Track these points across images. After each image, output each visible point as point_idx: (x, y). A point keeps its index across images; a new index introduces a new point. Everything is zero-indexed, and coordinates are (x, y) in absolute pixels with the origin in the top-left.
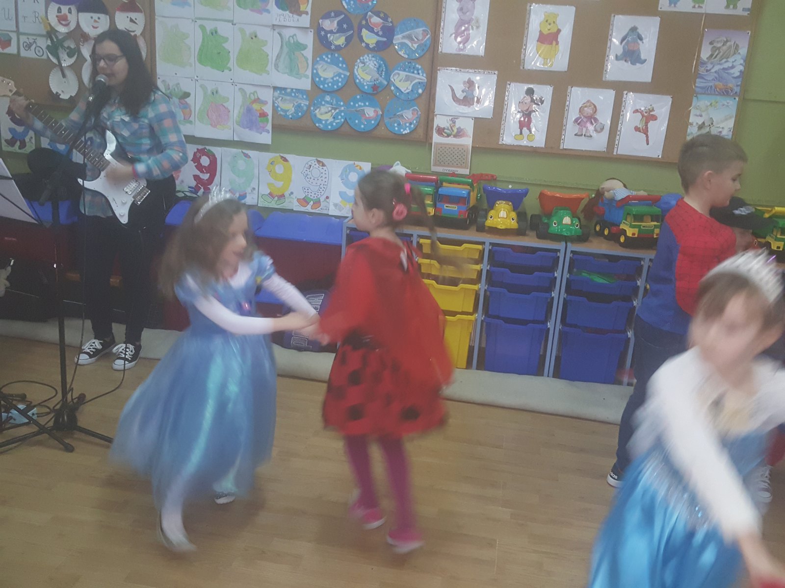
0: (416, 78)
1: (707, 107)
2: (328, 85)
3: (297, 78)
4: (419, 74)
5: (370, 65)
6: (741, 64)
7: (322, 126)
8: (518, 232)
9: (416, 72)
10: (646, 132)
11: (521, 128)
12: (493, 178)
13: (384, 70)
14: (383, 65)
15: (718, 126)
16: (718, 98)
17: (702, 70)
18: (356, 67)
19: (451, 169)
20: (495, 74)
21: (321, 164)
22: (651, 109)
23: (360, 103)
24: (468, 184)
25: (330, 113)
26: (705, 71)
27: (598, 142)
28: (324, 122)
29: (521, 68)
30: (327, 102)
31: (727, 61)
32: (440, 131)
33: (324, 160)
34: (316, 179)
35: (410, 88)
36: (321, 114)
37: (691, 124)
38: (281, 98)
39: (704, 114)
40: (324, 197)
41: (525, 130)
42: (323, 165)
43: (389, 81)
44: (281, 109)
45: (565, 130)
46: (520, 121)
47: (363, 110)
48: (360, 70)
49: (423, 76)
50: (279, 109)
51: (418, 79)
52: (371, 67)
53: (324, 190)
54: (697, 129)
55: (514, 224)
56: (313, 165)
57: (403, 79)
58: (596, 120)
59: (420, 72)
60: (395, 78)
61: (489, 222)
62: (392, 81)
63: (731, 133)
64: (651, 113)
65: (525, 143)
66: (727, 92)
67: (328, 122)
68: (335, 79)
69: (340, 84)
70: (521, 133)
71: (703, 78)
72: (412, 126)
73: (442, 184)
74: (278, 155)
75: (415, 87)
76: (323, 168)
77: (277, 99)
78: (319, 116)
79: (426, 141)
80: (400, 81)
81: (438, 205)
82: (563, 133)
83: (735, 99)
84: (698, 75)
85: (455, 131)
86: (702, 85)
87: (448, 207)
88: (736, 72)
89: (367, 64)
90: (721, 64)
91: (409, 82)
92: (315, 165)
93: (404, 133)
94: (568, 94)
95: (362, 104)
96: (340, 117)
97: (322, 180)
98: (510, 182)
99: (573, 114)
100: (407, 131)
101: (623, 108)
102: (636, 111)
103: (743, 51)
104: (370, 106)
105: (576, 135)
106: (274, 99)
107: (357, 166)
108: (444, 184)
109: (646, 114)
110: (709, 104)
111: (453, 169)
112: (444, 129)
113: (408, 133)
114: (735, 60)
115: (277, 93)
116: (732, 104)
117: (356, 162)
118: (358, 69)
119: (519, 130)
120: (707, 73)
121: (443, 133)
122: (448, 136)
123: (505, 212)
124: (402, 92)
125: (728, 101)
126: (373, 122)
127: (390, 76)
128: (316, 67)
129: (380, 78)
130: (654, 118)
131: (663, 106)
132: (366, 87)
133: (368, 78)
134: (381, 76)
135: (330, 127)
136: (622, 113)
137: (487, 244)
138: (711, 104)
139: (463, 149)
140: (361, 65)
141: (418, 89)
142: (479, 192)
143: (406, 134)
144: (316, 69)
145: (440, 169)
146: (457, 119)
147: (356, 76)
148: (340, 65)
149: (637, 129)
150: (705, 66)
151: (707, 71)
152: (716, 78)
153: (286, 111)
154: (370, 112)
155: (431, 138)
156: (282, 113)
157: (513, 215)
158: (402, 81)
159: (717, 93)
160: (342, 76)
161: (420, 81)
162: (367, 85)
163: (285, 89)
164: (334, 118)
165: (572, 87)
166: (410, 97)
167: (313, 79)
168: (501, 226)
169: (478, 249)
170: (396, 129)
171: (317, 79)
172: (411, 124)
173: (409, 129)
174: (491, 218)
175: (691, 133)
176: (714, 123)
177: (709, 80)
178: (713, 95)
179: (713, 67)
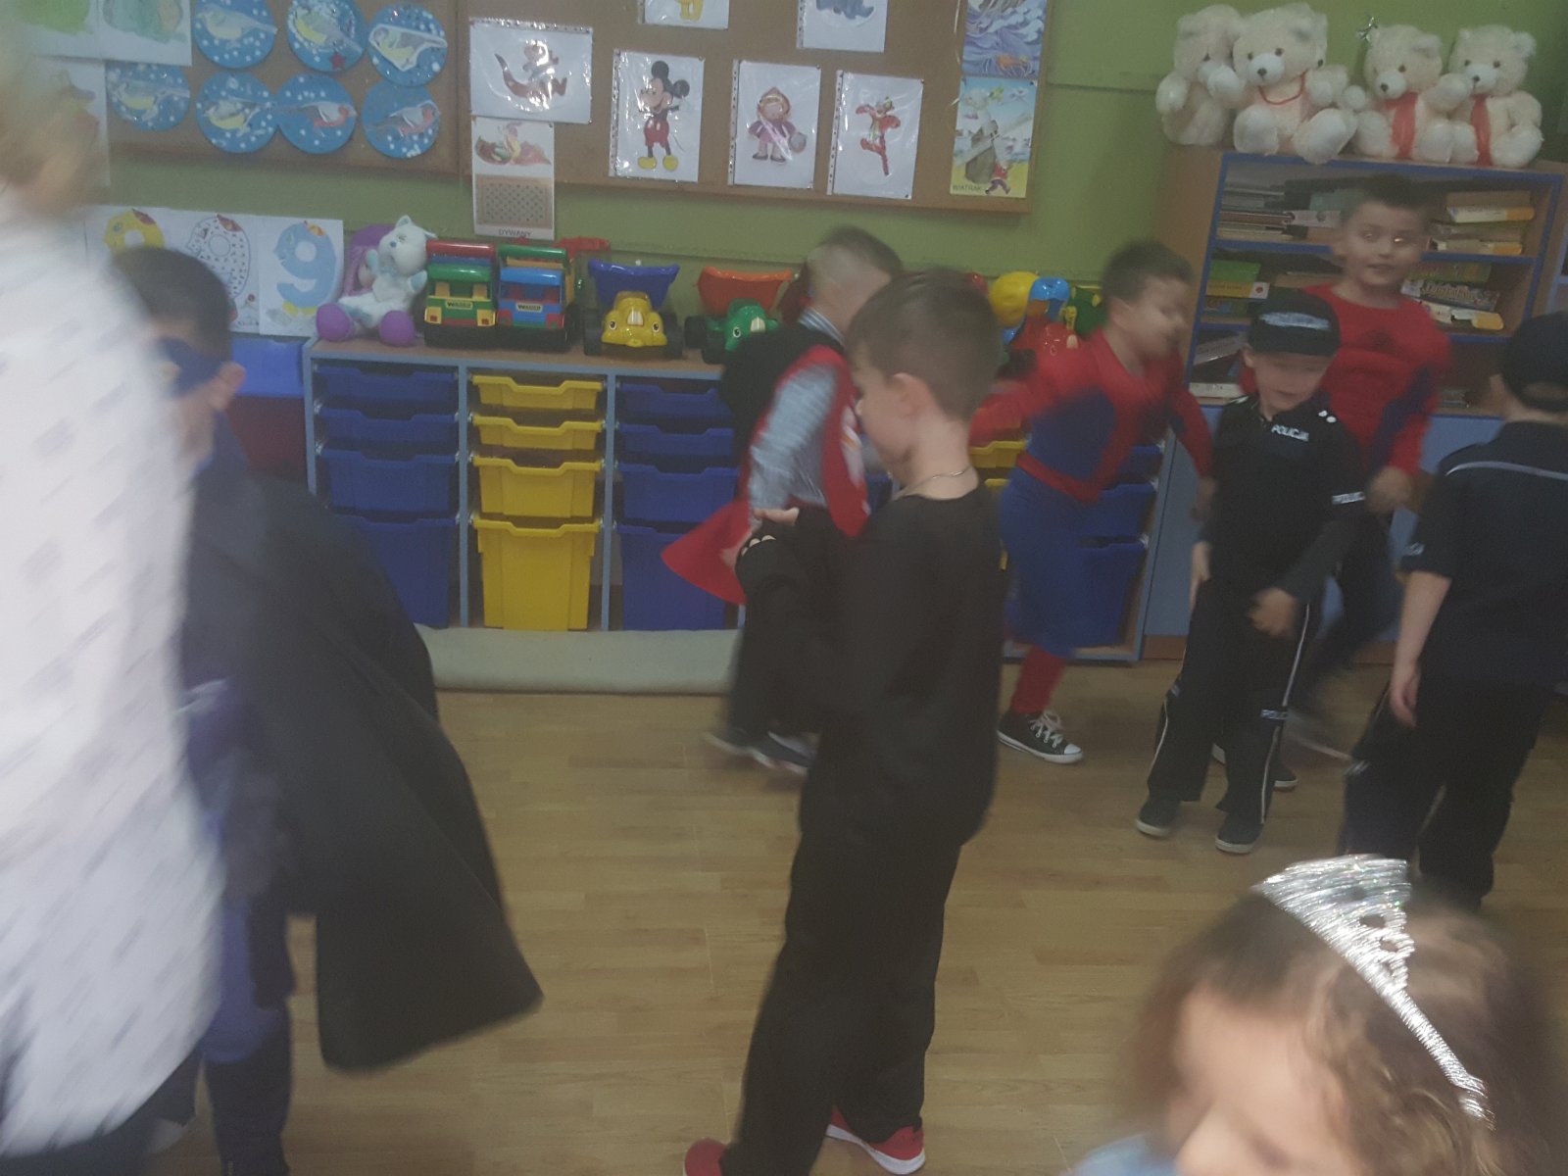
0: (423, 40)
1: (985, 99)
2: (230, 53)
3: (156, 39)
4: (429, 30)
5: (322, 13)
6: (1038, 18)
7: (224, 144)
8: (667, 353)
9: (422, 27)
10: (881, 150)
11: (649, 143)
12: (603, 248)
13: (353, 22)
14: (351, 12)
15: (1006, 136)
16: (1004, 83)
17: (972, 30)
18: (291, 17)
19: (516, 229)
20: (588, 32)
21: (230, 227)
22: (888, 105)
23: (306, 94)
24: (555, 258)
25: (240, 118)
26: (978, 32)
27: (795, 171)
28: (228, 135)
29: (639, 21)
30: (232, 92)
31: (1014, 12)
32: (487, 151)
33: (239, 218)
34: (222, 259)
35: (414, 60)
36: (222, 118)
37: (960, 134)
38: (124, 85)
39: (980, 113)
40: (244, 296)
41: (657, 147)
42: (236, 228)
43: (366, 45)
44: (127, 108)
45: (734, 147)
46: (646, 131)
47: (316, 109)
48: (300, 23)
49: (439, 35)
50: (123, 109)
51: (429, 41)
52: (324, 15)
53: (243, 281)
54: (969, 142)
55: (657, 337)
56: (212, 229)
57: (398, 40)
58: (791, 128)
59: (432, 26)
60: (380, 39)
61: (610, 335)
62: (374, 48)
63: (1029, 150)
64: (889, 113)
65: (658, 173)
66: (1018, 70)
67: (239, 135)
68: (246, 42)
69: (258, 53)
70: (651, 154)
71: (975, 44)
72: (426, 141)
73: (504, 260)
74: (129, 209)
75: (423, 60)
76: (234, 235)
77: (116, 86)
78: (215, 122)
79: (457, 174)
80: (391, 46)
81: (503, 303)
82: (731, 153)
83: (1032, 83)
84: (964, 40)
85: (518, 150)
86: (974, 58)
87: (523, 307)
88: (1031, 32)
89: (316, 9)
90: (1002, 17)
91: (410, 48)
92: (217, 228)
93: (409, 155)
94: (734, 75)
95: (312, 95)
96: (263, 124)
97: (235, 261)
98: (641, 255)
99: (745, 117)
100: (416, 151)
101: (837, 103)
102: (861, 110)
104: (331, 98)
105: (755, 157)
106: (109, 86)
107: (313, 227)
108: (509, 261)
109: (879, 116)
110: (988, 94)
111: (521, 230)
112: (493, 146)
113: (418, 156)
114: (1029, 11)
115: (114, 76)
116: (1028, 92)
117: (310, 221)
118: (296, 21)
119: (646, 148)
120: (981, 35)
121: (495, 157)
122: (504, 160)
123: (639, 315)
124: (397, 69)
125: (1021, 89)
126: (339, 133)
127: (368, 34)
128: (199, 16)
129: (346, 40)
130: (893, 122)
131: (907, 98)
132: (317, 59)
133: (320, 39)
134: (348, 35)
135: (243, 146)
136: (836, 114)
137: (611, 380)
138: (992, 94)
139: (537, 188)
140: (301, 12)
141: (431, 63)
142: (578, 276)
143: (413, 157)
144: (202, 22)
145: (492, 230)
146: (519, 125)
147: (294, 35)
148: (255, 12)
149: (865, 144)
150: (978, 21)
151: (982, 30)
152: (997, 44)
153: (140, 113)
154: (331, 112)
155: (469, 166)
156: (129, 117)
157: (655, 318)
158: (395, 45)
159: (1001, 73)
160: (262, 36)
161: (435, 45)
162: (319, 54)
163: (134, 64)
164: (250, 125)
165: (740, 62)
166: (415, 80)
167: (194, 41)
168: (635, 342)
169: (592, 390)
170: (392, 146)
171: (205, 43)
172: (421, 136)
173: (420, 147)
174: (613, 326)
175: (961, 151)
176: (999, 130)
177: (986, 49)
178: (994, 76)
179: (991, 23)
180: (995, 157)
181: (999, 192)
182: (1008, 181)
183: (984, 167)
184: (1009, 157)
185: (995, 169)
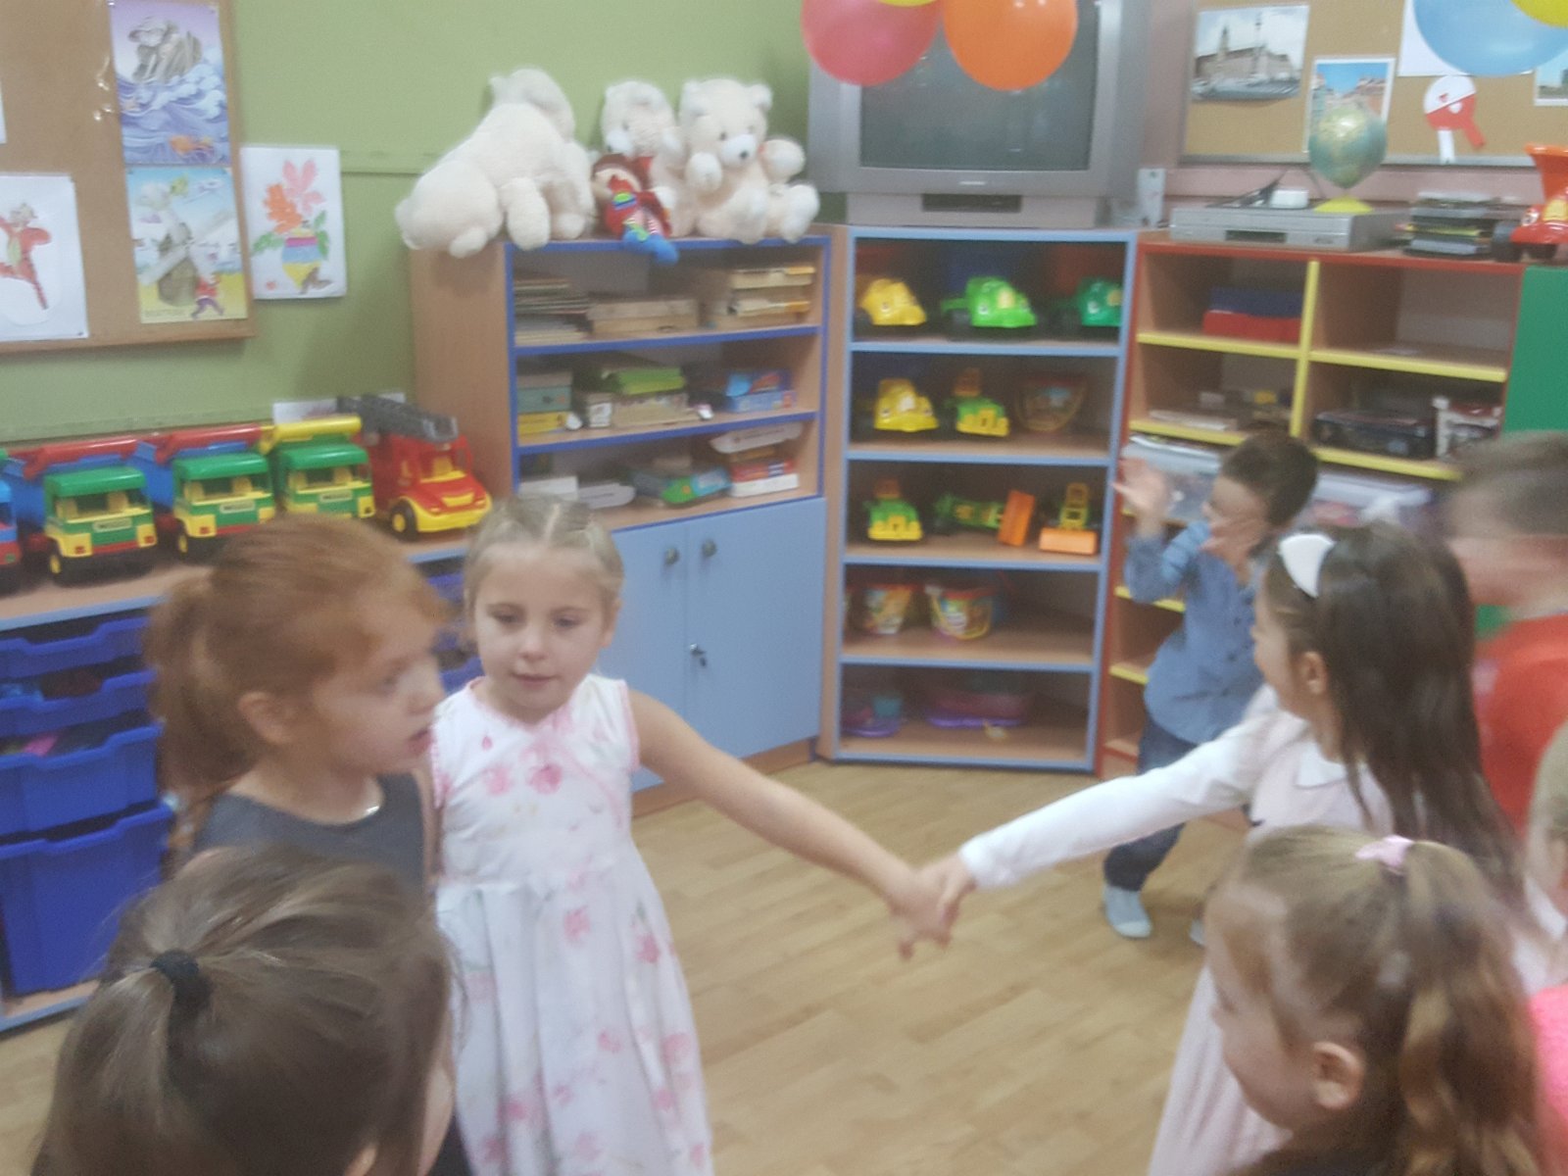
1: (165, 196)
10: (27, 270)
15: (204, 241)
16: (187, 173)
17: (129, 107)
22: (27, 214)
26: (137, 108)
31: (182, 82)
37: (139, 243)
39: (163, 214)
54: (154, 253)
64: (30, 224)
66: (202, 156)
71: (137, 125)
83: (224, 172)
84: (121, 120)
86: (139, 142)
88: (211, 104)
90: (170, 88)
103: (213, 53)
109: (16, 229)
110: (167, 189)
114: (202, 79)
116: (220, 183)
120: (143, 114)
125: (212, 179)
130: (41, 235)
131: (54, 203)
138: (173, 189)
149: (5, 270)
150: (134, 93)
151: (143, 106)
152: (168, 123)
159: (180, 161)
175: (146, 266)
176: (193, 235)
177: (154, 131)
178: (173, 165)
179: (154, 97)
180: (195, 270)
181: (209, 314)
182: (220, 298)
183: (182, 282)
184: (213, 269)
185: (198, 285)
